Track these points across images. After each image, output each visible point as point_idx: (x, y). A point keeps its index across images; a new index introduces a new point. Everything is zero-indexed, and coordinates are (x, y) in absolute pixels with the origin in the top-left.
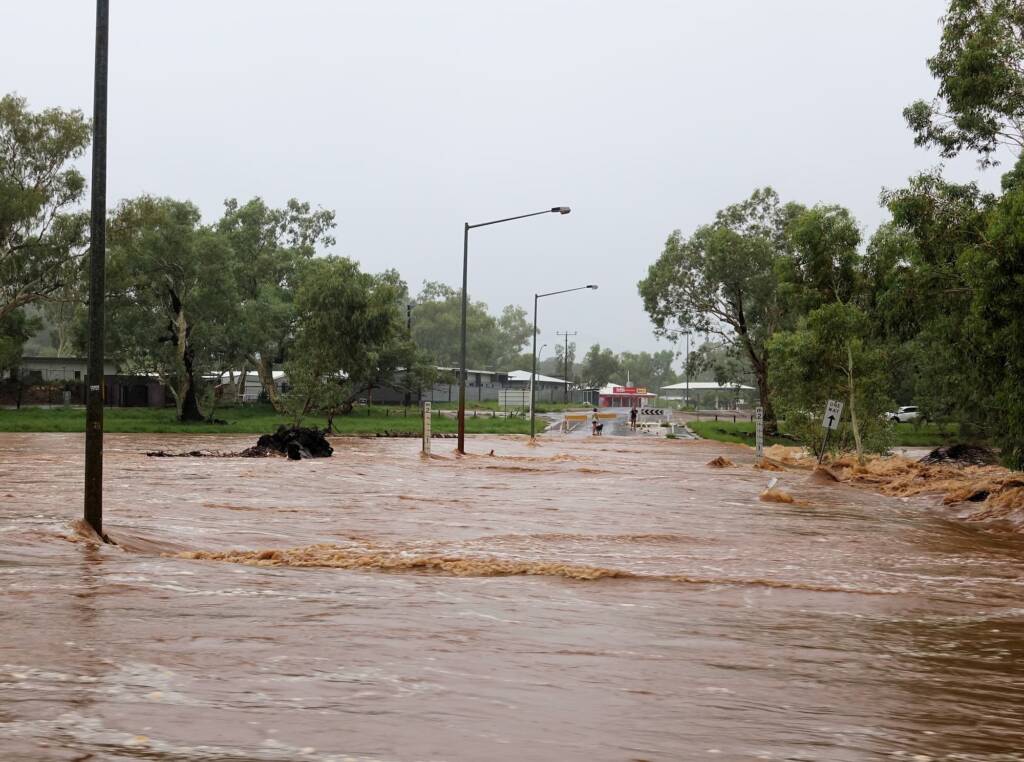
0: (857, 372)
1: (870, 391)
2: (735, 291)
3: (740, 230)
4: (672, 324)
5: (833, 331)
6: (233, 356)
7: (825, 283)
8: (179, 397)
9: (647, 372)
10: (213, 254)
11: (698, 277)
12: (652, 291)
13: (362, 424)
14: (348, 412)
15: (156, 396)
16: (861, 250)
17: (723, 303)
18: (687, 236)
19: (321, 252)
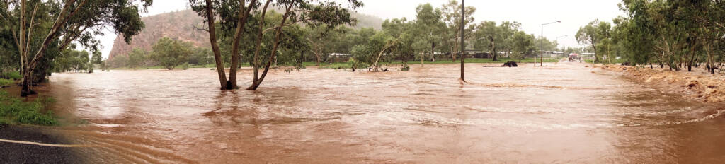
0: (610, 50)
1: (612, 54)
2: (592, 36)
3: (593, 26)
4: (581, 42)
5: (606, 43)
6: (503, 48)
7: (605, 35)
8: (493, 56)
9: (578, 51)
10: (499, 30)
11: (585, 34)
12: (577, 37)
13: (525, 61)
14: (523, 59)
15: (489, 56)
16: (611, 29)
17: (590, 38)
18: (583, 27)
19: (519, 30)
